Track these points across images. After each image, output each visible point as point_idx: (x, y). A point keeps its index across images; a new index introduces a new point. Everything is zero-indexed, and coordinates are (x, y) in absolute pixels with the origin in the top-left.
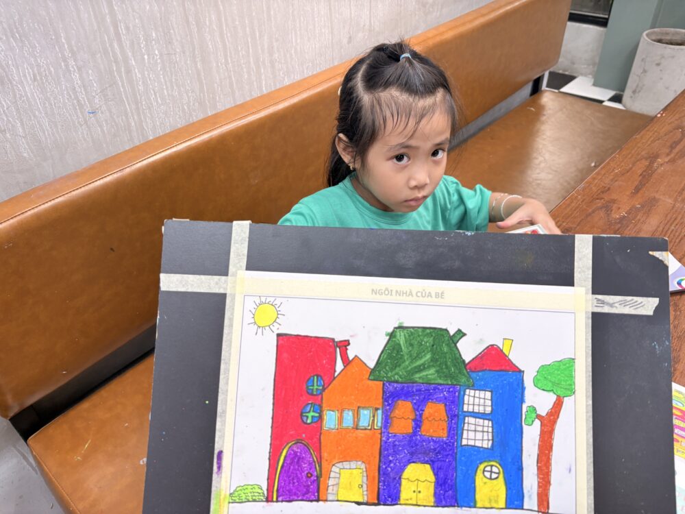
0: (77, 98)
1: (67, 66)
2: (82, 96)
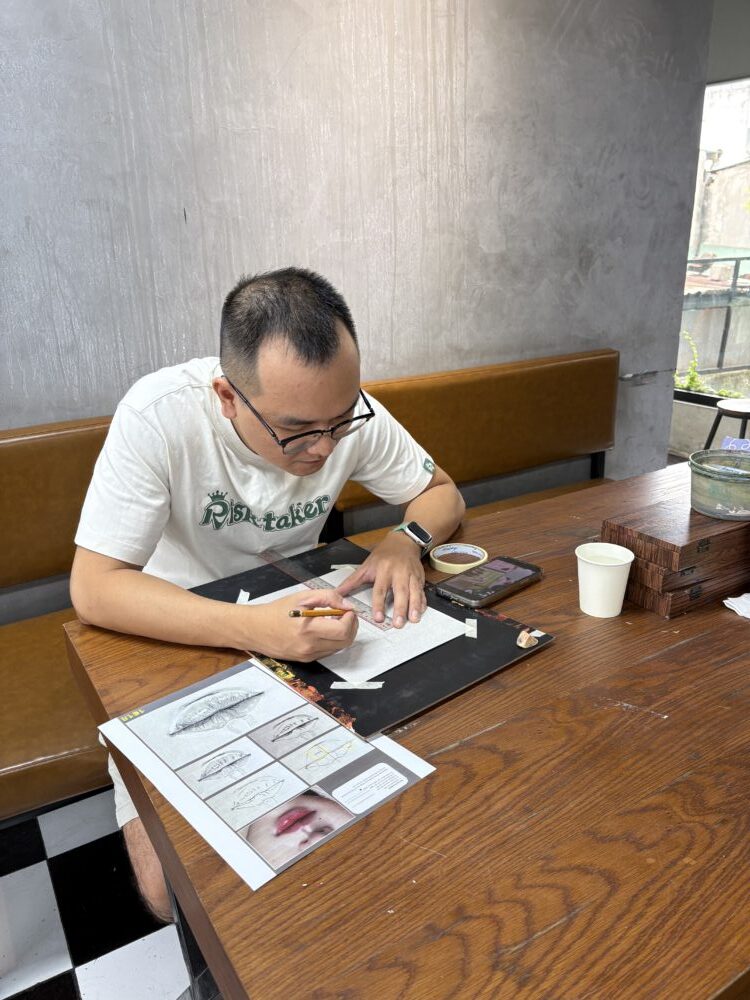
0: (119, 368)
1: (117, 346)
2: (123, 367)
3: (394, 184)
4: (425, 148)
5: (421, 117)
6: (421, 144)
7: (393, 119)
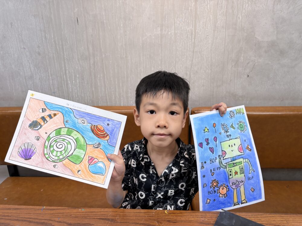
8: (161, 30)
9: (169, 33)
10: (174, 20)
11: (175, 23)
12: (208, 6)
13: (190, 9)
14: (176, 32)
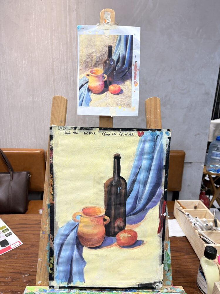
3: (54, 81)
4: (67, 69)
5: (65, 58)
6: (66, 67)
7: (53, 58)
8: (33, 98)
9: (38, 100)
10: (41, 92)
11: (41, 94)
12: (62, 85)
13: (50, 85)
14: (43, 100)
